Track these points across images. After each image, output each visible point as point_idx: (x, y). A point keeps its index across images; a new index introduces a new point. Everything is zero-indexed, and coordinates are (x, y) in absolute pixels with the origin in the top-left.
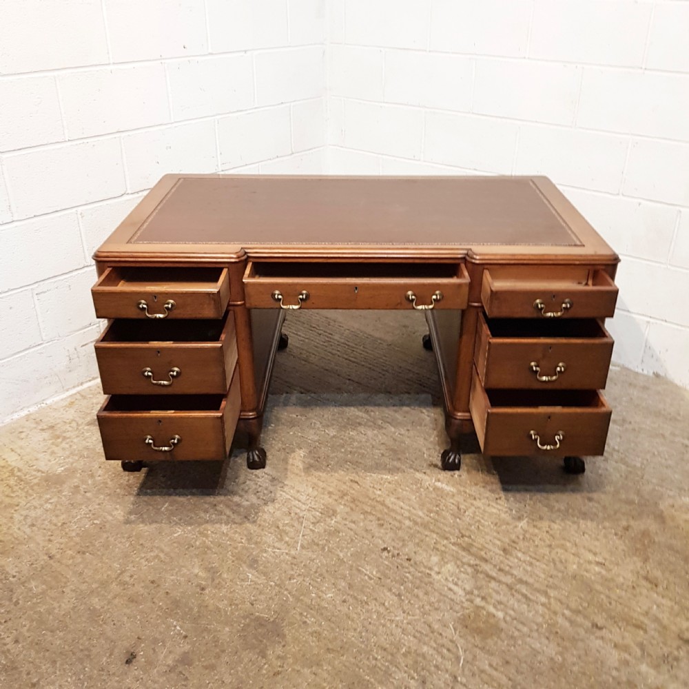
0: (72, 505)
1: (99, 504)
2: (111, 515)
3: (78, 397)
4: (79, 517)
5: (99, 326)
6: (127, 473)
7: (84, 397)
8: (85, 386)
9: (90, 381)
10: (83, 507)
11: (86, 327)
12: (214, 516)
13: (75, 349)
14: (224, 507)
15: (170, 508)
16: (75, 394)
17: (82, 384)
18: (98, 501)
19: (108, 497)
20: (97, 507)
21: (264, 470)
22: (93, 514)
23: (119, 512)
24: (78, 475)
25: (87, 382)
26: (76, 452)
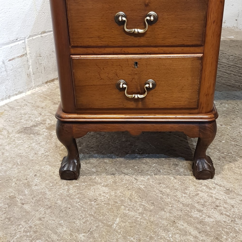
0: (9, 219)
1: (40, 219)
2: (56, 233)
3: (7, 108)
4: (18, 236)
5: (24, 42)
6: (65, 181)
7: (12, 109)
8: (13, 99)
9: (16, 95)
10: (22, 223)
11: (13, 42)
12: (177, 236)
13: (4, 63)
14: (185, 225)
15: (123, 225)
16: (4, 106)
17: (9, 97)
18: (38, 215)
19: (49, 211)
20: (38, 222)
21: (213, 180)
22: (35, 232)
23: (65, 229)
24: (13, 184)
25: (13, 95)
26: (9, 159)
